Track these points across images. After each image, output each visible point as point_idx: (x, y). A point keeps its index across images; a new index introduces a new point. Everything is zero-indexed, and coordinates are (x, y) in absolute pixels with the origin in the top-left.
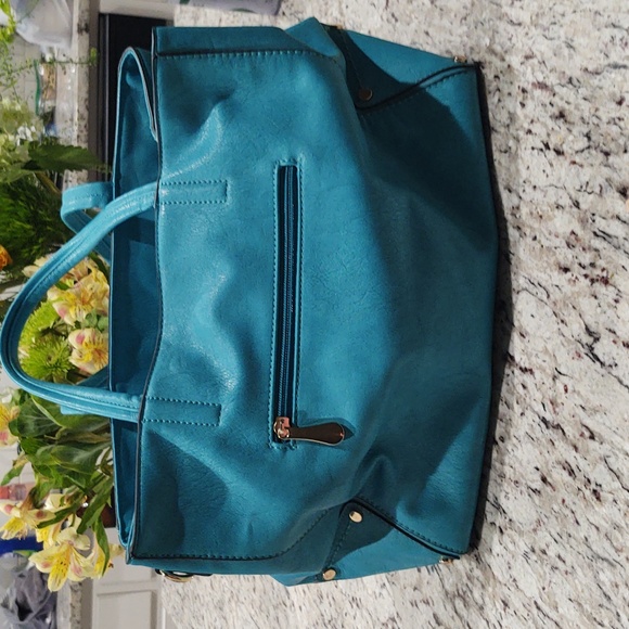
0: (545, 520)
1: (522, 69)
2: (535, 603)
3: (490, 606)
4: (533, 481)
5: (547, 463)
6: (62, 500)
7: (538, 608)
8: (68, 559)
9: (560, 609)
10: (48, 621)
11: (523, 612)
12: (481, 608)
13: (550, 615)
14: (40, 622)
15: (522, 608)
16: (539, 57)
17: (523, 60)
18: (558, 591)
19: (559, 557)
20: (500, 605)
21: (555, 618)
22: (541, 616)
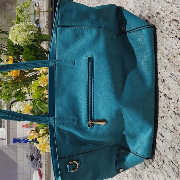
0: (175, 139)
1: (170, 15)
2: (172, 161)
3: (160, 162)
4: (171, 129)
5: (175, 124)
6: (44, 130)
7: (172, 163)
8: (46, 146)
9: (178, 163)
10: (39, 161)
11: (168, 163)
12: (157, 162)
13: (176, 164)
14: (37, 161)
15: (168, 162)
16: (175, 12)
17: (170, 13)
18: (178, 158)
19: (178, 149)
20: (162, 161)
21: (177, 165)
22: (173, 165)
